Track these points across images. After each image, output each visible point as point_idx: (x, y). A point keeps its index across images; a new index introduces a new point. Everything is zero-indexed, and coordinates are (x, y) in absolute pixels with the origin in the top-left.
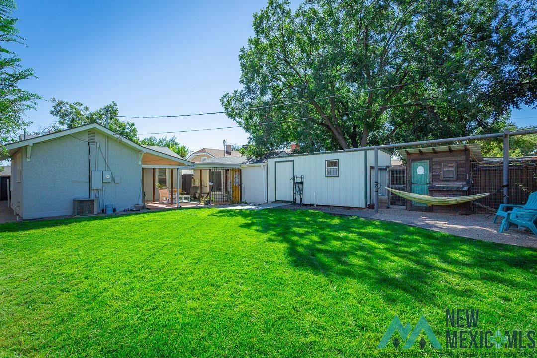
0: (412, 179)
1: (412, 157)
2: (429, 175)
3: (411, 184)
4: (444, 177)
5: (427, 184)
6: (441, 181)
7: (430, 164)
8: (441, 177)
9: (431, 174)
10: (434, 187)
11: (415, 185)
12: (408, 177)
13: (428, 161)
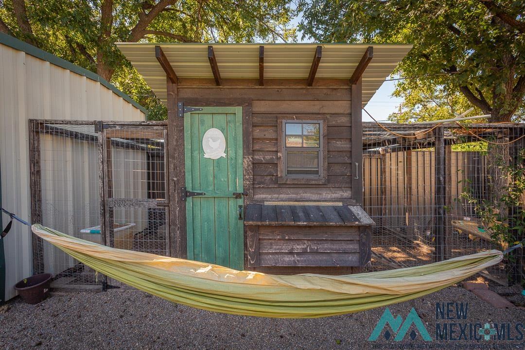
0: (188, 177)
1: (186, 93)
2: (243, 162)
3: (186, 194)
4: (289, 172)
5: (237, 196)
6: (279, 184)
7: (245, 122)
8: (281, 171)
9: (248, 161)
10: (259, 207)
11: (197, 200)
12: (172, 166)
13: (239, 110)
